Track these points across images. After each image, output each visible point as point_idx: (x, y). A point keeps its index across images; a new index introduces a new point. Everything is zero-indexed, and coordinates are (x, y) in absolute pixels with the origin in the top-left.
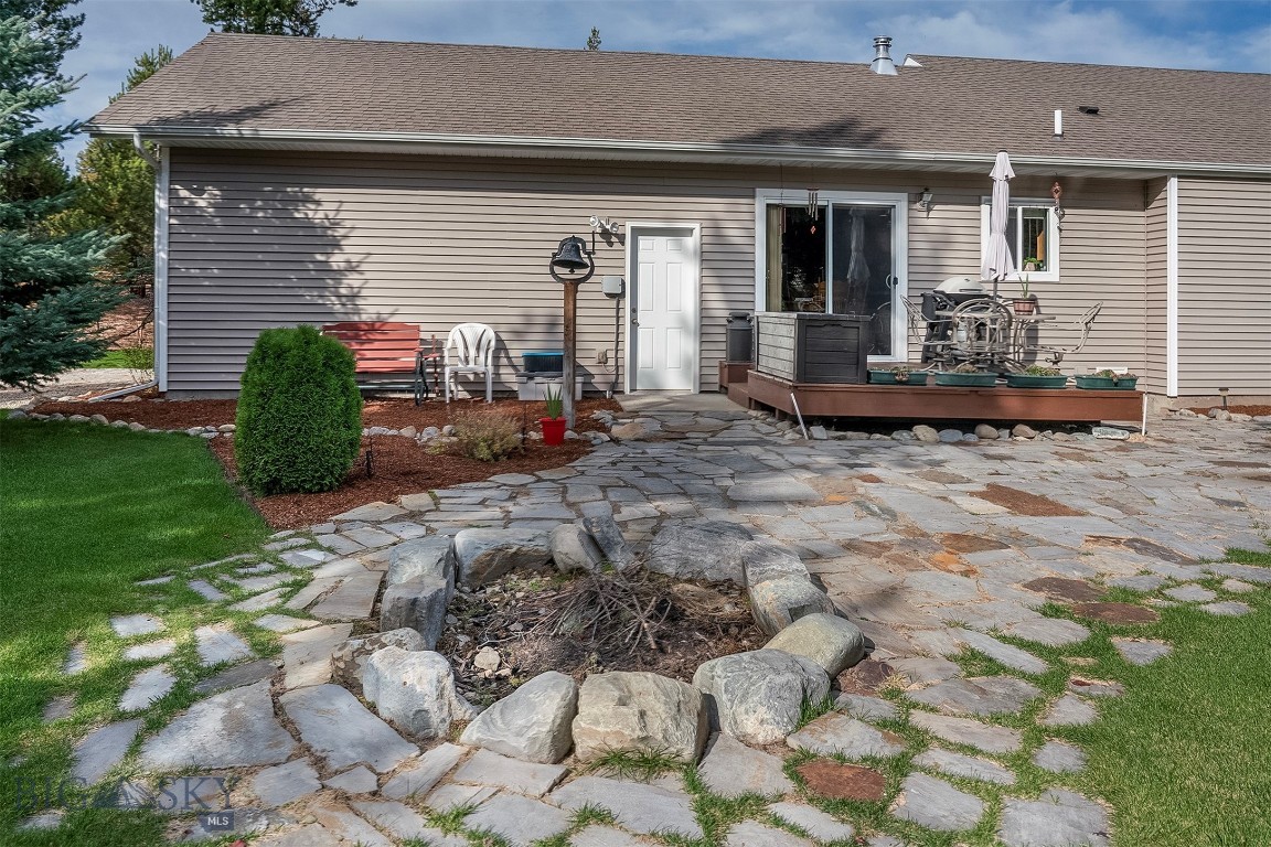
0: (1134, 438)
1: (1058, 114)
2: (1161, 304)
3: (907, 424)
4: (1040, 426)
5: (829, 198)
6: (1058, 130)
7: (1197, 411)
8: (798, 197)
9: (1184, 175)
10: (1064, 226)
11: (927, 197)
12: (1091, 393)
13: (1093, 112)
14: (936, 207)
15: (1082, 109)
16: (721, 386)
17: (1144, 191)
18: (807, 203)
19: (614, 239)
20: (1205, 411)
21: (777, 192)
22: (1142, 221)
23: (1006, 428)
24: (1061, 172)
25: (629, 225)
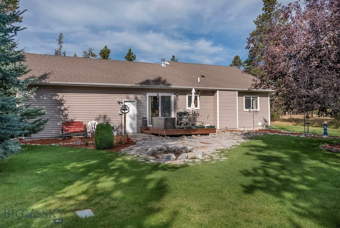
0: (215, 136)
1: (199, 78)
2: (216, 113)
3: (181, 135)
4: (201, 135)
5: (160, 94)
6: (199, 81)
7: (222, 132)
8: (155, 94)
9: (219, 90)
10: (200, 99)
11: (177, 94)
12: (209, 129)
13: (203, 77)
14: (179, 96)
15: (201, 76)
16: (141, 132)
17: (213, 92)
18: (157, 95)
19: (120, 103)
20: (224, 132)
21: (151, 93)
22: (213, 98)
23: (196, 135)
24: (200, 89)
25: (123, 100)
